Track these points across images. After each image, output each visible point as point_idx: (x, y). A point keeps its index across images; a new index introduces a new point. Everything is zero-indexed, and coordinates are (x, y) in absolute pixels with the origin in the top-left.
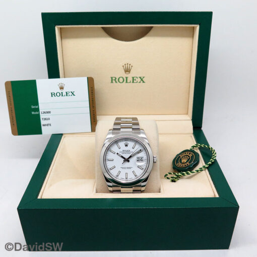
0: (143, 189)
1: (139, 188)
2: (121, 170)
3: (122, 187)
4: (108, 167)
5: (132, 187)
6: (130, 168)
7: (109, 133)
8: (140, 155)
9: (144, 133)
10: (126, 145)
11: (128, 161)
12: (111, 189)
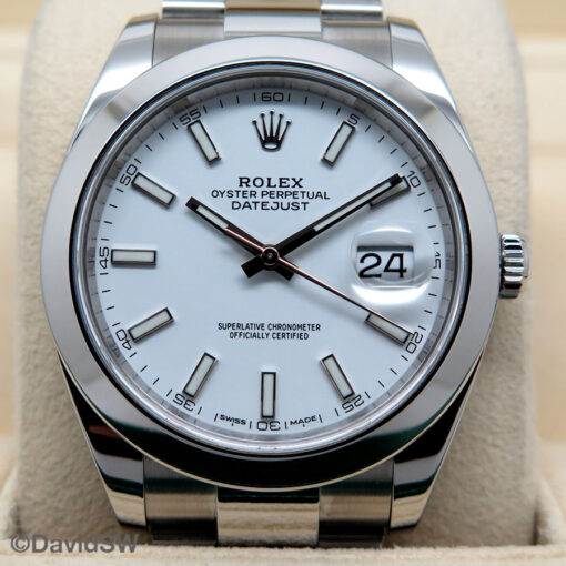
0: (405, 511)
1: (368, 508)
2: (220, 345)
3: (226, 496)
4: (110, 318)
5: (311, 497)
6: (298, 331)
7: (122, 52)
8: (386, 225)
9: (422, 55)
10: (272, 140)
11: (287, 274)
12: (130, 508)
